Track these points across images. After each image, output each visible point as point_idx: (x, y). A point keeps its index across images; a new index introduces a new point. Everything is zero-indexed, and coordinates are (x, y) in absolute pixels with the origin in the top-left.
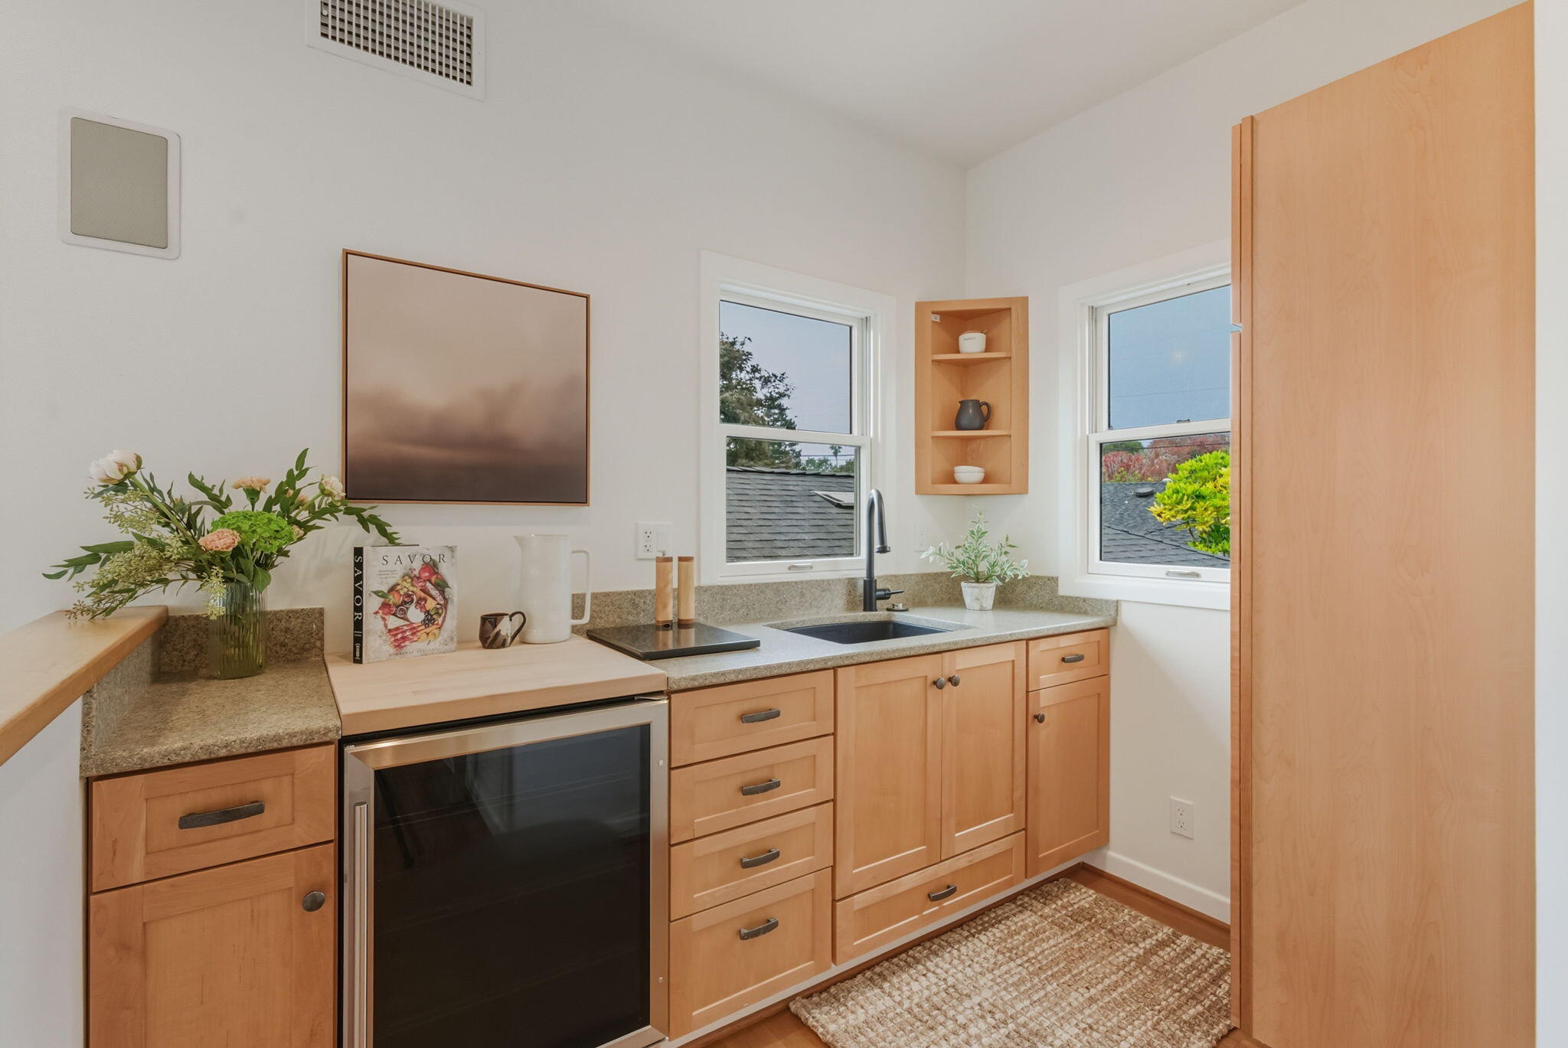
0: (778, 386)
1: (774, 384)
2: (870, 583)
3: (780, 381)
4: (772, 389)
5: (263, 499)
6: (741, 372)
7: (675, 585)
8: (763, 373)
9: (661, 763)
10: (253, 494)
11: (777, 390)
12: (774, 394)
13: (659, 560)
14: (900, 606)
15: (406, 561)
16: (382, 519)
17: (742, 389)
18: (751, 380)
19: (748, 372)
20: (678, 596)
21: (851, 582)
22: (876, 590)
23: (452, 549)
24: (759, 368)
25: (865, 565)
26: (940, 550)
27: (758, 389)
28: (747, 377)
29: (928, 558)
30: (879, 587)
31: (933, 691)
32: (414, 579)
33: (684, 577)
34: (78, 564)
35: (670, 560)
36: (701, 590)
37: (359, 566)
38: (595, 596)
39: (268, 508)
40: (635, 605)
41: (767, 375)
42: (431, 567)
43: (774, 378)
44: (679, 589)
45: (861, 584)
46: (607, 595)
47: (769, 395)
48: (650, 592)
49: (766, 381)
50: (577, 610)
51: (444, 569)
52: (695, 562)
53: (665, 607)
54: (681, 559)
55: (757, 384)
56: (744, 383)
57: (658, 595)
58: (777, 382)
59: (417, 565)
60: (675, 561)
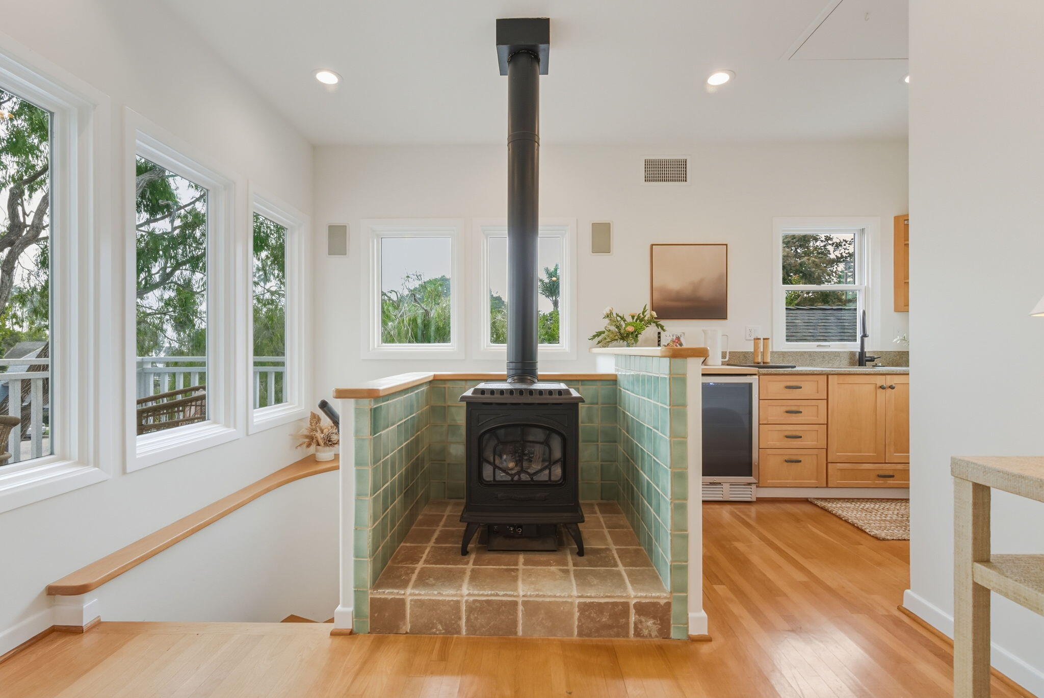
0: (848, 248)
1: (845, 247)
2: (862, 353)
3: (849, 244)
4: (843, 251)
5: (636, 318)
6: (816, 242)
7: (762, 350)
8: (834, 240)
9: (756, 396)
10: (633, 317)
11: (847, 251)
12: (844, 255)
13: (755, 339)
14: (880, 365)
15: (672, 337)
16: (662, 324)
17: (819, 253)
18: (825, 246)
19: (822, 241)
20: (763, 354)
21: (852, 354)
22: (866, 357)
23: (684, 333)
24: (831, 237)
25: (859, 346)
26: (904, 338)
27: (831, 252)
28: (822, 244)
29: (897, 341)
30: (867, 355)
31: (880, 391)
32: (674, 342)
33: (766, 346)
34: (594, 337)
35: (760, 339)
36: (772, 352)
37: (659, 337)
38: (730, 353)
39: (636, 321)
40: (745, 357)
41: (838, 241)
42: (678, 338)
43: (844, 243)
44: (763, 352)
45: (858, 354)
46: (734, 352)
47: (839, 256)
48: (751, 352)
49: (838, 245)
50: (724, 356)
51: (682, 340)
52: (770, 340)
53: (758, 356)
54: (764, 339)
55: (830, 248)
56: (819, 249)
57: (755, 353)
58: (847, 245)
59: (674, 337)
60: (762, 340)
